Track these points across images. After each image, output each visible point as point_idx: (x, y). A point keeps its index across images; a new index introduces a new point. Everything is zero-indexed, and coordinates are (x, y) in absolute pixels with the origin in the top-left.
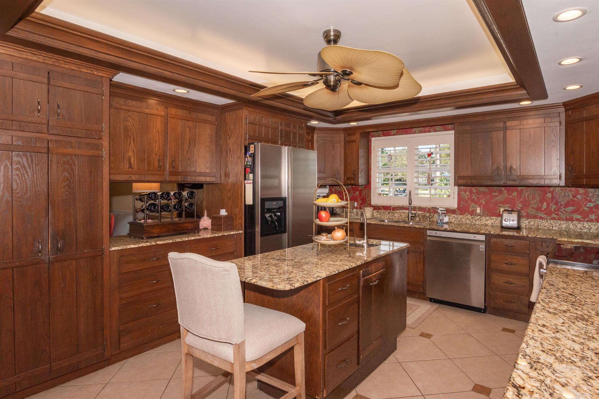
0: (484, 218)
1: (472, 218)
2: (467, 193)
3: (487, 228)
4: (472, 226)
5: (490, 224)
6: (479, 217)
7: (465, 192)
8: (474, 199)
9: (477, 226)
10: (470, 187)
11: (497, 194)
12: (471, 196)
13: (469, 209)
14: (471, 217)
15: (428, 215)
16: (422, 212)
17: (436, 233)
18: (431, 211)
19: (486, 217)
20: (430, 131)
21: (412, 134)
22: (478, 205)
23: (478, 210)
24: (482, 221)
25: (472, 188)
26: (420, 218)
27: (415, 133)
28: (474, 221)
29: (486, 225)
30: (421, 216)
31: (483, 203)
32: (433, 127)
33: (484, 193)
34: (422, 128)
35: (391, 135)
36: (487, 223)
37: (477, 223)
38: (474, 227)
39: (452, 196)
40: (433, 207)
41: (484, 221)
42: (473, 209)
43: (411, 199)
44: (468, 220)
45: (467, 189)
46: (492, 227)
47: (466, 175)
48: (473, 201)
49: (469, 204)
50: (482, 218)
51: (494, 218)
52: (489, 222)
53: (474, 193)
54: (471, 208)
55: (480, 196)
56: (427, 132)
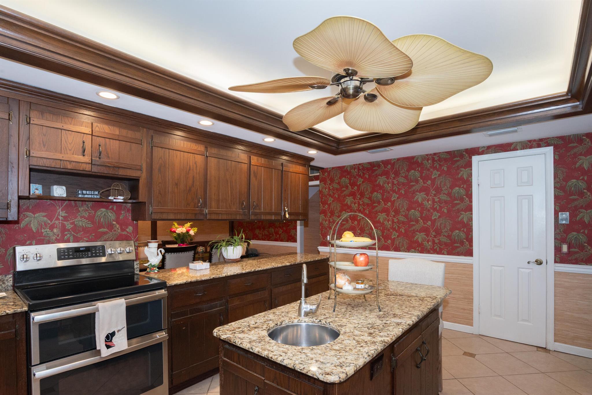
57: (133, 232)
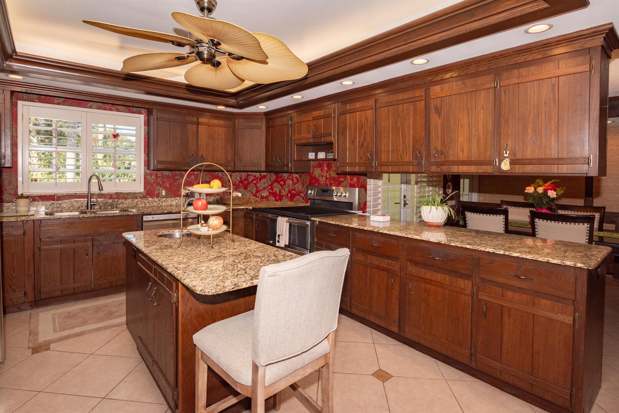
0: (169, 199)
1: (159, 200)
2: (153, 177)
3: (172, 207)
4: (159, 207)
5: (175, 204)
6: (165, 199)
7: (151, 176)
8: (159, 182)
9: (163, 207)
10: (155, 172)
11: (179, 177)
12: (157, 180)
13: (155, 192)
14: (157, 199)
15: (111, 201)
16: (102, 199)
17: (153, 218)
18: (114, 196)
19: (171, 198)
20: (111, 110)
21: (87, 108)
22: (163, 188)
23: (164, 193)
24: (168, 202)
25: (158, 173)
26: (101, 206)
27: (91, 107)
28: (161, 203)
29: (171, 205)
30: (102, 203)
31: (168, 186)
32: (115, 106)
33: (168, 177)
34: (101, 104)
35: (53, 103)
36: (172, 203)
37: (163, 204)
38: (161, 208)
39: (138, 180)
40: (117, 193)
41: (170, 202)
42: (158, 192)
43: (101, 185)
44: (155, 203)
45: (152, 173)
46: (176, 206)
47: (165, 160)
48: (158, 184)
49: (155, 188)
50: (167, 199)
51: (178, 198)
52: (174, 203)
53: (159, 177)
54: (157, 192)
55: (164, 180)
56: (107, 110)
57: (357, 182)
